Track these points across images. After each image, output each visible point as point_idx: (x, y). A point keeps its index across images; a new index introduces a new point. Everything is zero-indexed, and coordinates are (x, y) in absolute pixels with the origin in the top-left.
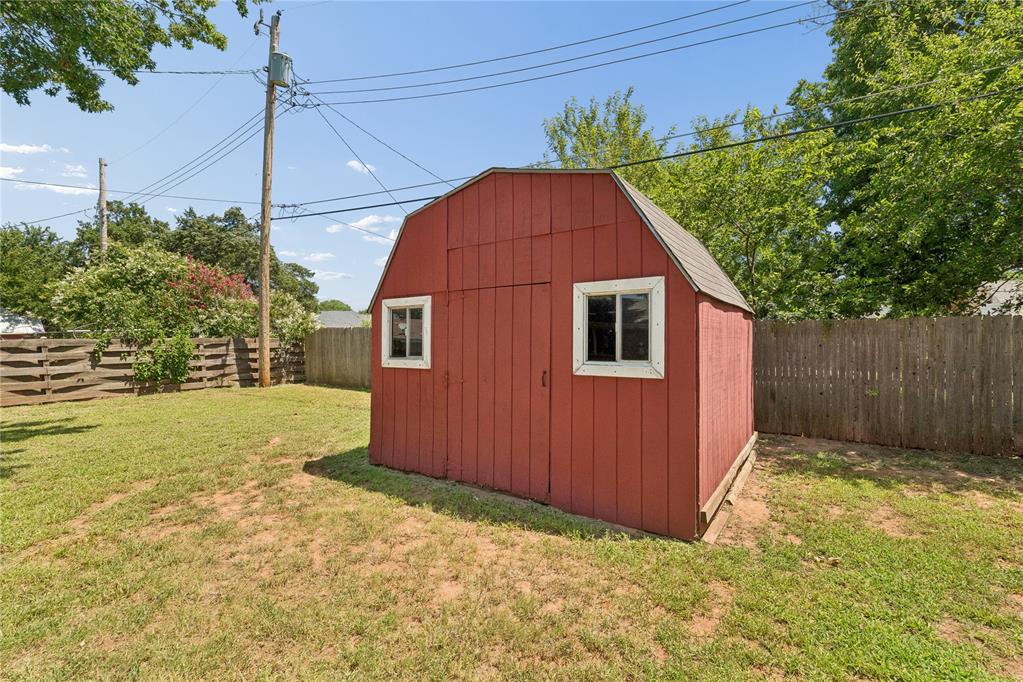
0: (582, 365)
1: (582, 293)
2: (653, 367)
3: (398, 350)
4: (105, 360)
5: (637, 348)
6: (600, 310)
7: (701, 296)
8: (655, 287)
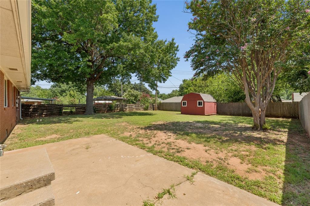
0: (198, 106)
1: (198, 101)
2: (202, 106)
3: (184, 105)
4: (142, 106)
5: (201, 105)
6: (199, 102)
7: (205, 102)
8: (202, 101)
